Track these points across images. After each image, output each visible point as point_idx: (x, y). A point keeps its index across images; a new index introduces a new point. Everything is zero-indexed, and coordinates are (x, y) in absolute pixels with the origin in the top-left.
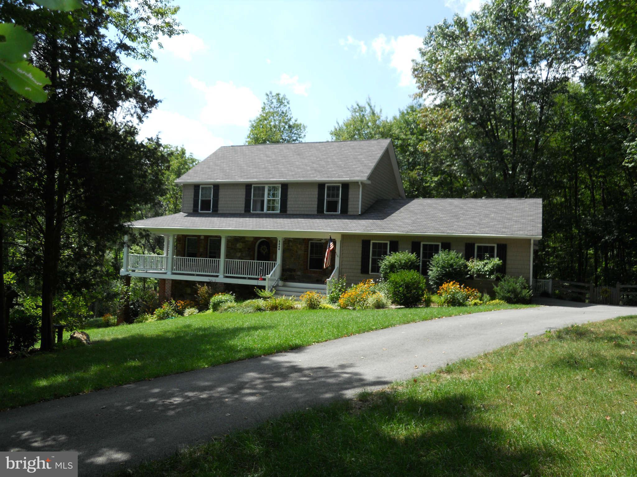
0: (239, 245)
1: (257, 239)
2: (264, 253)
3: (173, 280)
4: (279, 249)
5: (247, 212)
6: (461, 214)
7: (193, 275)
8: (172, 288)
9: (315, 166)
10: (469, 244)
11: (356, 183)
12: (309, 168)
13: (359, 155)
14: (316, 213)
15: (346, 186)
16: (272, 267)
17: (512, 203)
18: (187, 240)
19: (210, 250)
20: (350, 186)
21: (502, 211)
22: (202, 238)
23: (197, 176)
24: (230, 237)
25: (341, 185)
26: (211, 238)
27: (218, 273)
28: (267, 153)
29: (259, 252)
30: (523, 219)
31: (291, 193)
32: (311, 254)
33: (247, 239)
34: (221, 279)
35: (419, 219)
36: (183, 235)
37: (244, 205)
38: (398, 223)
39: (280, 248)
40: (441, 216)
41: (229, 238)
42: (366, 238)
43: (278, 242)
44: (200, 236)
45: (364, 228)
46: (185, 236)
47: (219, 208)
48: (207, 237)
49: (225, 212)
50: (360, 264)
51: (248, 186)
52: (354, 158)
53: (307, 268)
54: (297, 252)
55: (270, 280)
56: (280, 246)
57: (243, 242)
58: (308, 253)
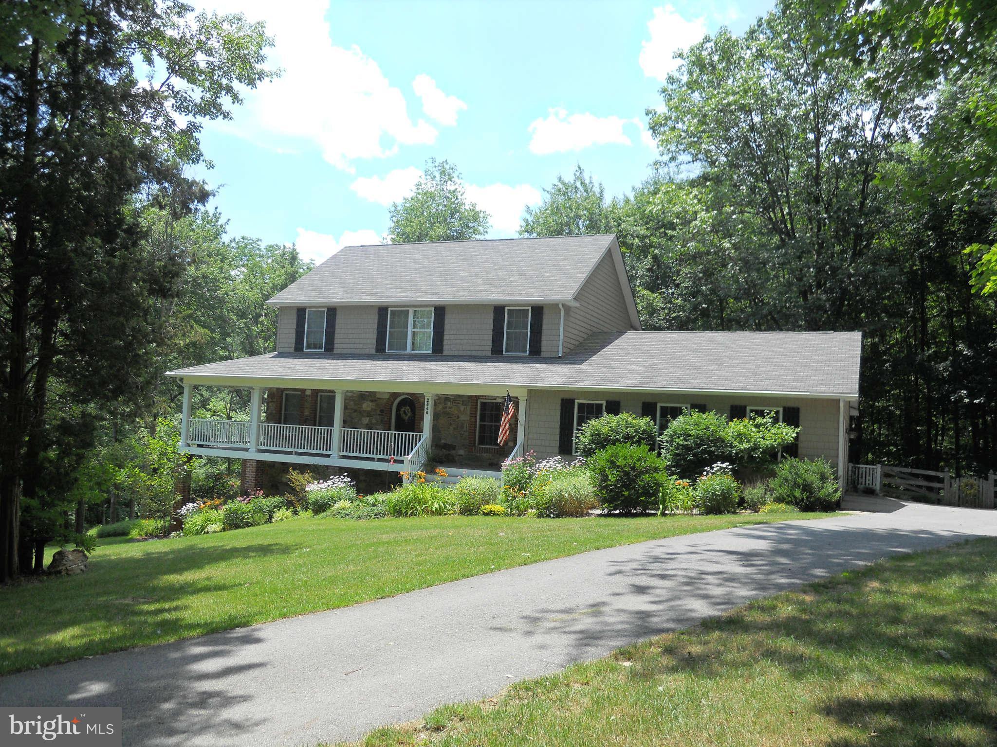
0: (367, 406)
1: (395, 395)
2: (406, 418)
3: (258, 462)
4: (427, 413)
5: (380, 351)
6: (725, 356)
7: (290, 453)
8: (257, 475)
9: (490, 277)
10: (736, 406)
11: (555, 306)
12: (480, 281)
13: (563, 260)
14: (489, 354)
15: (538, 310)
16: (416, 441)
17: (812, 340)
18: (284, 395)
19: (320, 412)
20: (545, 311)
21: (794, 352)
22: (308, 393)
23: (301, 294)
24: (352, 392)
25: (530, 308)
26: (323, 394)
27: (330, 450)
28: (417, 257)
29: (398, 416)
30: (829, 366)
31: (450, 322)
32: (481, 420)
33: (378, 396)
34: (334, 461)
35: (656, 365)
36: (277, 389)
37: (375, 342)
39: (429, 411)
40: (693, 360)
41: (349, 394)
42: (567, 397)
43: (426, 400)
44: (304, 391)
45: (565, 378)
46: (281, 391)
47: (336, 346)
48: (315, 392)
49: (345, 351)
50: (558, 438)
51: (382, 311)
52: (554, 265)
53: (475, 443)
54: (458, 417)
55: (410, 462)
56: (429, 408)
57: (372, 401)
58: (476, 419)
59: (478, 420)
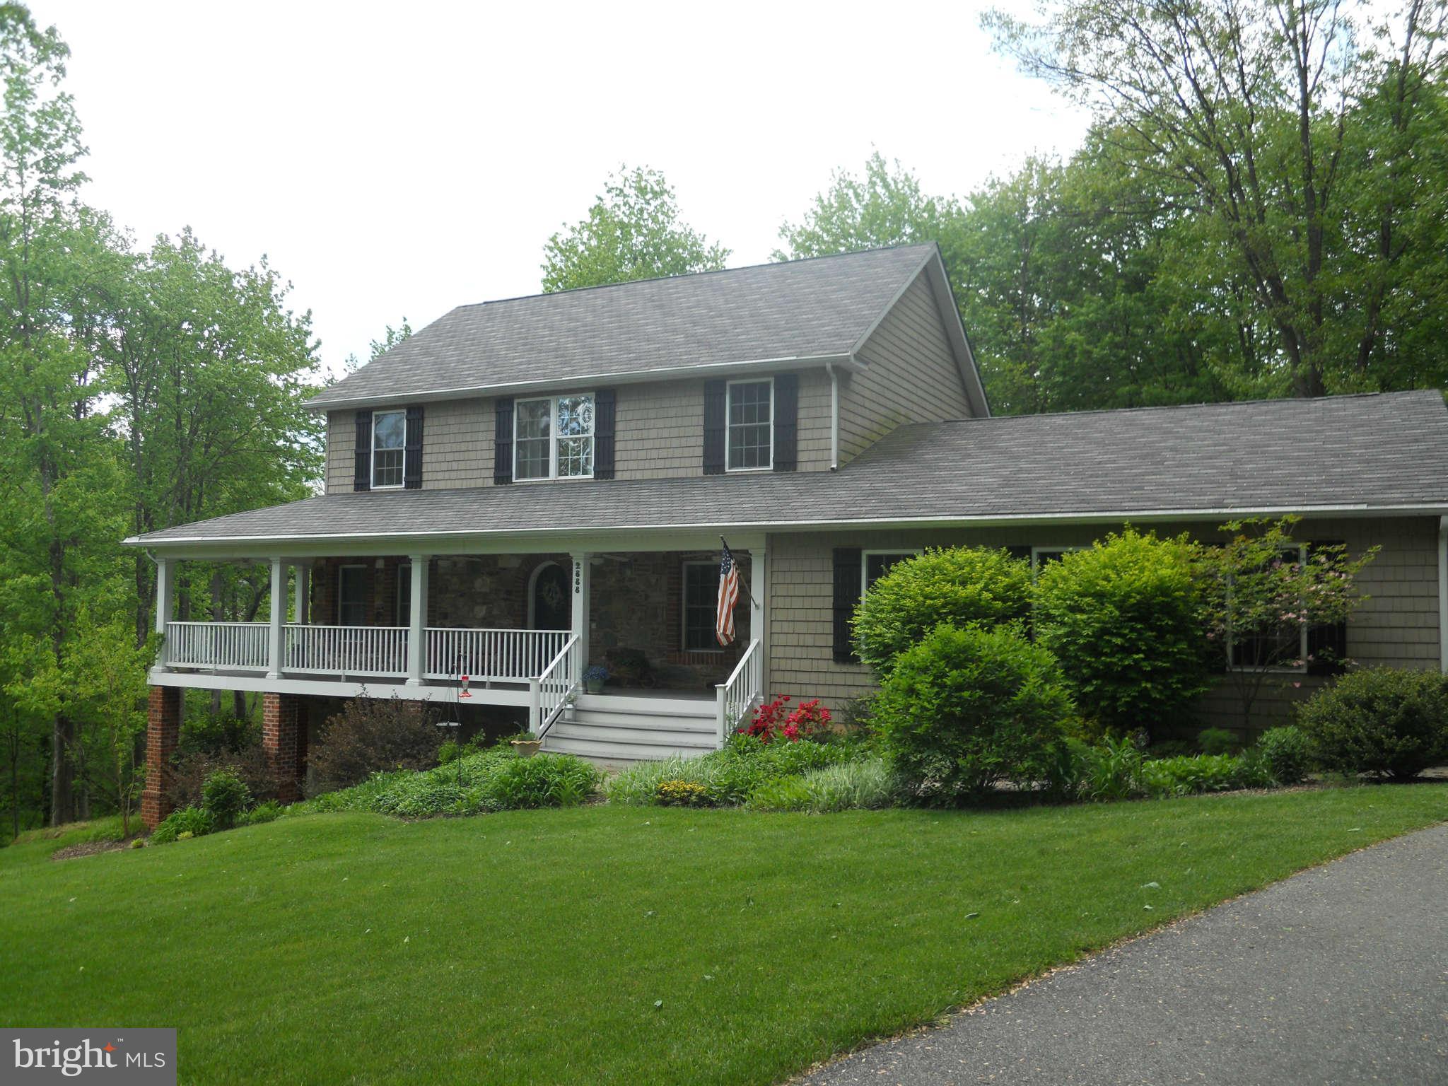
0: (482, 584)
1: (532, 560)
2: (553, 603)
3: (283, 697)
4: (577, 591)
5: (502, 481)
6: (1166, 448)
7: (336, 678)
9: (700, 330)
11: (819, 371)
12: (680, 338)
13: (834, 291)
14: (700, 473)
15: (788, 382)
17: (1338, 410)
18: (341, 572)
19: (402, 600)
20: (803, 383)
22: (380, 564)
23: (364, 387)
25: (773, 379)
27: (405, 671)
29: (538, 602)
31: (625, 418)
32: (690, 601)
33: (501, 564)
34: (412, 690)
36: (328, 559)
37: (493, 464)
38: (957, 488)
39: (581, 587)
40: (1099, 458)
42: (847, 541)
43: (574, 567)
44: (373, 559)
45: (839, 507)
46: (337, 562)
47: (425, 476)
48: (392, 564)
49: (441, 485)
50: (829, 628)
51: (503, 403)
52: (820, 302)
53: (681, 646)
54: (647, 597)
56: (581, 582)
57: (490, 574)
58: (680, 600)
59: (684, 602)
